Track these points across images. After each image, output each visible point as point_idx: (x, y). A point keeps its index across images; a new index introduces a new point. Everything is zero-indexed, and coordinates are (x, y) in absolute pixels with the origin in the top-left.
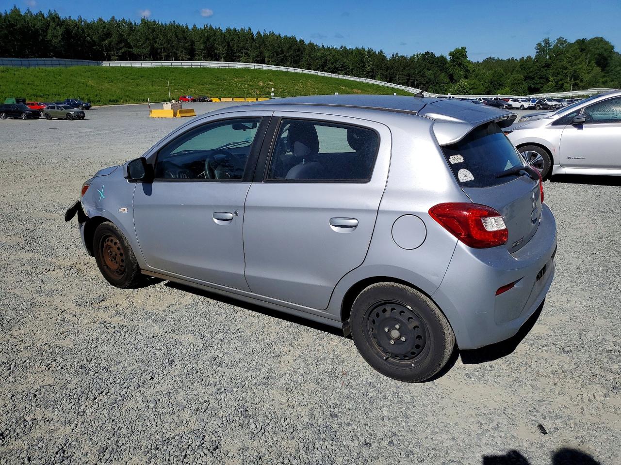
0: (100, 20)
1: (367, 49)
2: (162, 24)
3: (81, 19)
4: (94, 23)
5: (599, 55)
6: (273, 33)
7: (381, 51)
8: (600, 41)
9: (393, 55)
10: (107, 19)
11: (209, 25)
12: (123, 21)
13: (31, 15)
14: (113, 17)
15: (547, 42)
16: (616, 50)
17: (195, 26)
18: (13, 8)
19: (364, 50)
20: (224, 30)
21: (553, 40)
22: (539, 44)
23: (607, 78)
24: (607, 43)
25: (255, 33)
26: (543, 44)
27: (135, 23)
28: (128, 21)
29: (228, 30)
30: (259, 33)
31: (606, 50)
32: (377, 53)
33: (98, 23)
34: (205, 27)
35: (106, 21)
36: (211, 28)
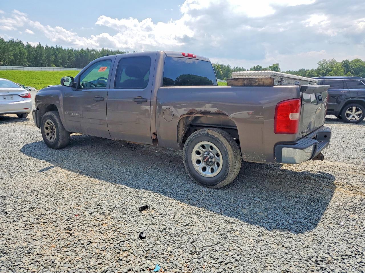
0: (82, 49)
1: (220, 64)
2: (112, 51)
4: (78, 51)
7: (229, 66)
8: (358, 61)
9: (235, 67)
10: (85, 49)
12: (93, 50)
13: (47, 48)
14: (88, 48)
18: (39, 44)
19: (219, 65)
24: (362, 62)
26: (322, 62)
32: (226, 66)
33: (81, 51)
35: (84, 50)
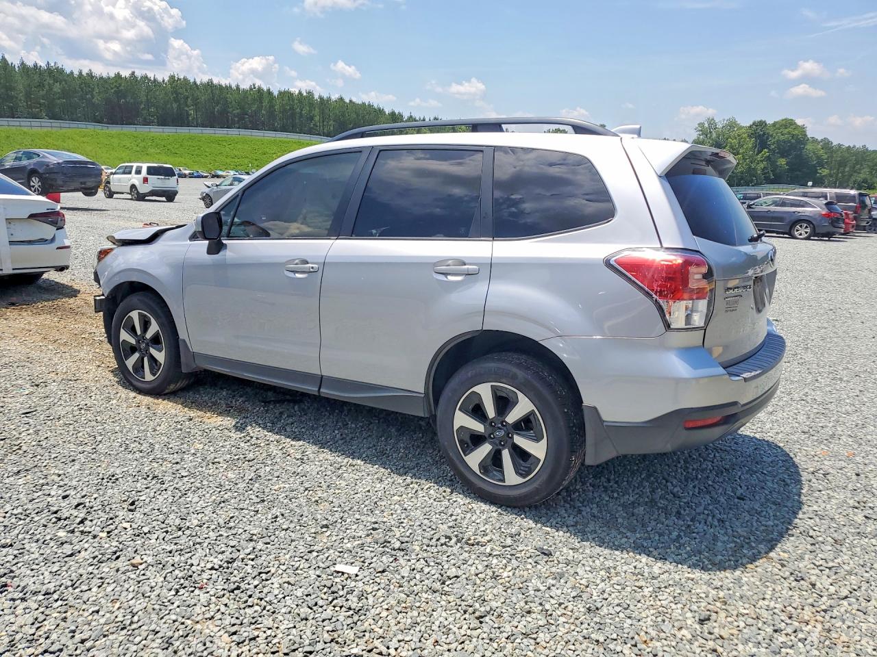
3: (91, 74)
5: (784, 142)
6: (341, 98)
11: (256, 86)
15: (712, 122)
16: (810, 135)
17: (238, 87)
20: (276, 93)
21: (721, 121)
22: (701, 125)
23: (798, 173)
25: (316, 97)
27: (163, 81)
28: (152, 79)
29: (280, 93)
30: (321, 98)
31: (793, 136)
34: (251, 89)
36: (260, 90)
